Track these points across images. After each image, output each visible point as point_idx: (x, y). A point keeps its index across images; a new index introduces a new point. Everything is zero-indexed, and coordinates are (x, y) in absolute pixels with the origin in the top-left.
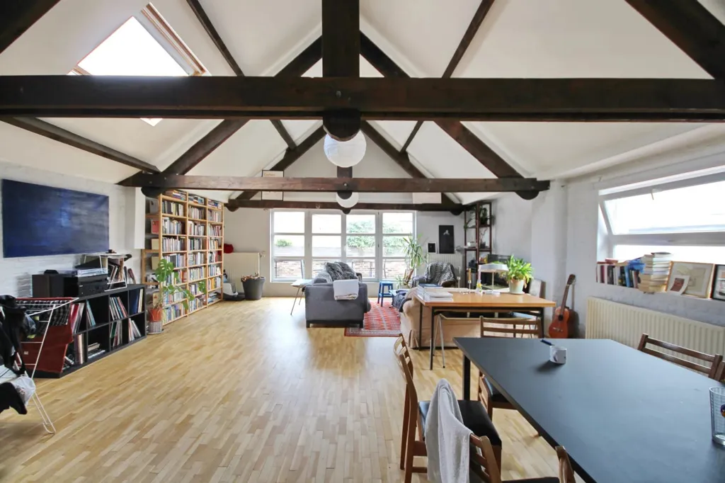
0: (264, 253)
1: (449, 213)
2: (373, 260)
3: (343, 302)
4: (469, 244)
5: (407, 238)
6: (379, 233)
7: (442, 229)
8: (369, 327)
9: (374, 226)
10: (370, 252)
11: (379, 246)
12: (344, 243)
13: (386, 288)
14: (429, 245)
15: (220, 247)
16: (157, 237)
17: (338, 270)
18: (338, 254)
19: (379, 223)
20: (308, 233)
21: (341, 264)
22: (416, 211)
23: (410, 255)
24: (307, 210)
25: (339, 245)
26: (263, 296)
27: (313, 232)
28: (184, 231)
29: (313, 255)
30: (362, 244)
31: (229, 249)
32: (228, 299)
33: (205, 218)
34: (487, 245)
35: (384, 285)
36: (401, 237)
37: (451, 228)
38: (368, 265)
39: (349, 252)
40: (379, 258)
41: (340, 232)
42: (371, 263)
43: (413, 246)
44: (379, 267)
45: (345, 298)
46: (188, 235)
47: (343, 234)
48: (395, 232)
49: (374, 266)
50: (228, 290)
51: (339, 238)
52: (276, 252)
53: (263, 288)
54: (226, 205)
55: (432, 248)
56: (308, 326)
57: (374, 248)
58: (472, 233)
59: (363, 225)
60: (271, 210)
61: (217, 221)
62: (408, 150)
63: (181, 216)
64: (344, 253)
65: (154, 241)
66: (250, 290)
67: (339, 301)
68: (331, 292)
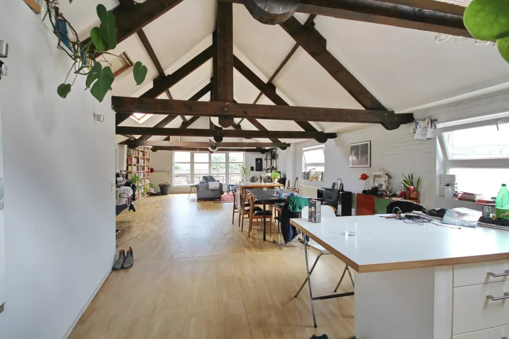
0: (169, 172)
1: (260, 153)
2: (224, 175)
3: (212, 190)
4: (268, 167)
5: (240, 164)
6: (227, 162)
7: (257, 160)
8: (223, 200)
9: (225, 158)
10: (224, 171)
11: (227, 168)
12: (210, 167)
13: (230, 187)
14: (251, 167)
15: (149, 169)
16: (131, 165)
17: (208, 179)
18: (208, 172)
19: (227, 158)
20: (192, 163)
21: (210, 176)
22: (245, 152)
23: (242, 172)
24: (191, 151)
25: (208, 168)
26: (170, 193)
27: (195, 161)
28: (138, 162)
29: (195, 173)
30: (219, 167)
31: (152, 170)
32: (151, 195)
33: (144, 156)
34: (275, 167)
35: (230, 185)
36: (238, 164)
37: (261, 160)
38: (222, 178)
39: (213, 172)
40: (227, 173)
41: (208, 161)
42: (223, 177)
43: (243, 168)
44: (227, 179)
45: (214, 189)
46: (140, 164)
47: (210, 163)
48: (235, 161)
49: (225, 178)
50: (153, 191)
51: (208, 164)
52: (175, 172)
53: (170, 190)
54: (151, 149)
55: (252, 169)
56: (198, 201)
57: (225, 169)
58: (269, 162)
59: (219, 158)
60: (173, 151)
61: (148, 157)
62: (241, 124)
63: (137, 156)
64: (210, 171)
65: (129, 167)
66: (164, 190)
67: (211, 190)
68: (208, 186)
